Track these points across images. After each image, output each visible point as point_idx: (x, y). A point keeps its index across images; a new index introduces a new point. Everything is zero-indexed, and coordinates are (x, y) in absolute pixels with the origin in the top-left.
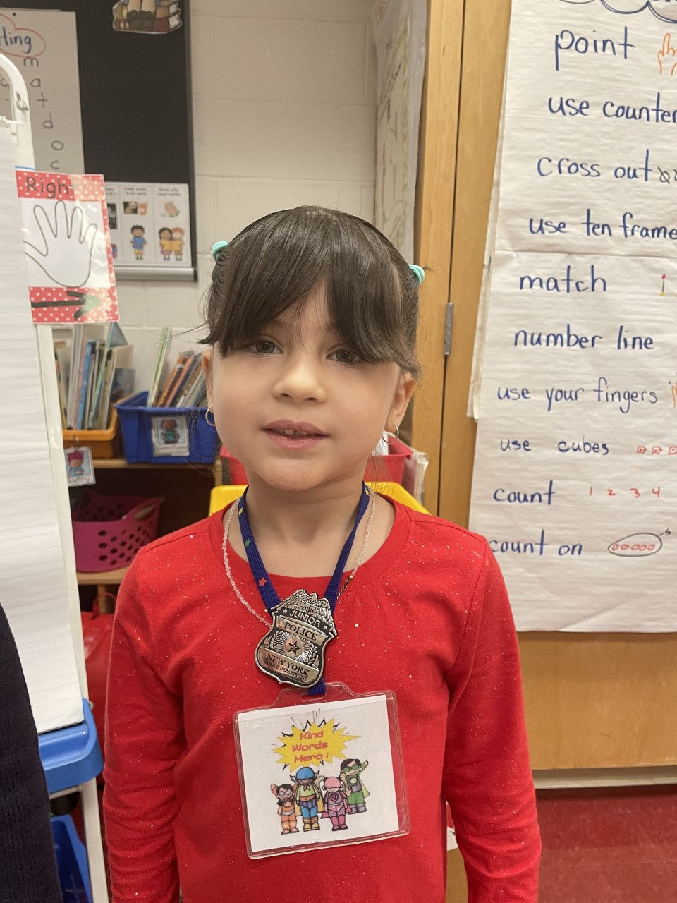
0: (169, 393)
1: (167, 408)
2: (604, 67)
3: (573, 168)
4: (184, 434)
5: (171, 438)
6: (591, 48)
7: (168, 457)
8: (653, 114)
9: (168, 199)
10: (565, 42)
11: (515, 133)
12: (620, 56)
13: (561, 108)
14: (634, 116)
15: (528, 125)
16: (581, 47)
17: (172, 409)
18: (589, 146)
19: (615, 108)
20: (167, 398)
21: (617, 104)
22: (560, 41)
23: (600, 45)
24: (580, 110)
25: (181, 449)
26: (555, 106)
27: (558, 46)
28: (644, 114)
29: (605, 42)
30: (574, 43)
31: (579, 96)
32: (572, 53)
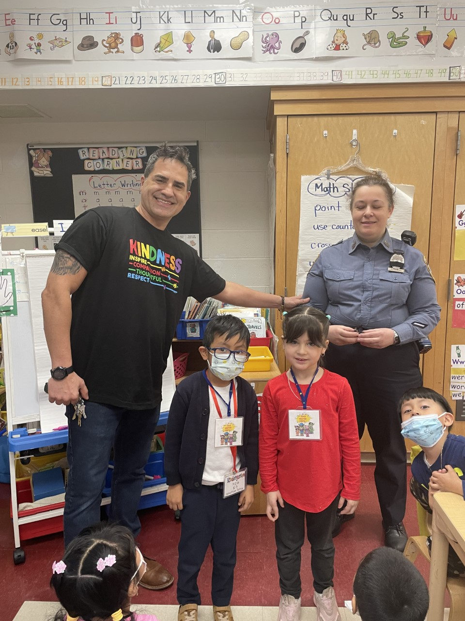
0: (193, 314)
1: (192, 320)
2: (332, 214)
3: (323, 246)
4: (198, 329)
5: (194, 331)
6: (327, 209)
7: (193, 337)
8: (349, 227)
9: (191, 239)
10: (318, 208)
11: (303, 236)
12: (337, 211)
13: (318, 228)
14: (343, 228)
15: (307, 234)
16: (323, 209)
17: (194, 320)
18: (328, 238)
19: (336, 226)
20: (192, 316)
21: (337, 225)
22: (316, 208)
23: (330, 208)
24: (324, 228)
25: (197, 334)
26: (316, 227)
27: (316, 210)
28: (346, 227)
29: (331, 207)
30: (321, 208)
31: (323, 224)
32: (321, 211)
